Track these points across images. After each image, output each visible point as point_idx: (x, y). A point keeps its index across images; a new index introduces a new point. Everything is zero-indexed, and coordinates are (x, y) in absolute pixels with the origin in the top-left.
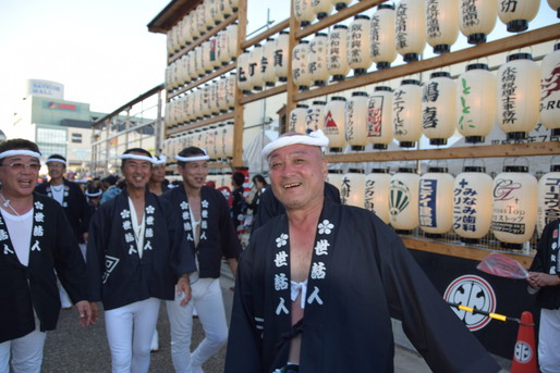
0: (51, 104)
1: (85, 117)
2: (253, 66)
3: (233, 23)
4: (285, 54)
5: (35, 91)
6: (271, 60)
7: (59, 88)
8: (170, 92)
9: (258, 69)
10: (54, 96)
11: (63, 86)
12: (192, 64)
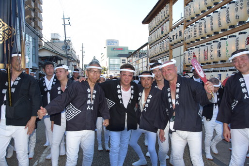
0: (114, 49)
1: (126, 53)
2: (173, 36)
3: (168, 21)
4: (182, 32)
5: (108, 44)
6: (178, 34)
7: (116, 42)
8: (150, 45)
9: (175, 37)
10: (115, 45)
11: (118, 41)
12: (156, 35)
